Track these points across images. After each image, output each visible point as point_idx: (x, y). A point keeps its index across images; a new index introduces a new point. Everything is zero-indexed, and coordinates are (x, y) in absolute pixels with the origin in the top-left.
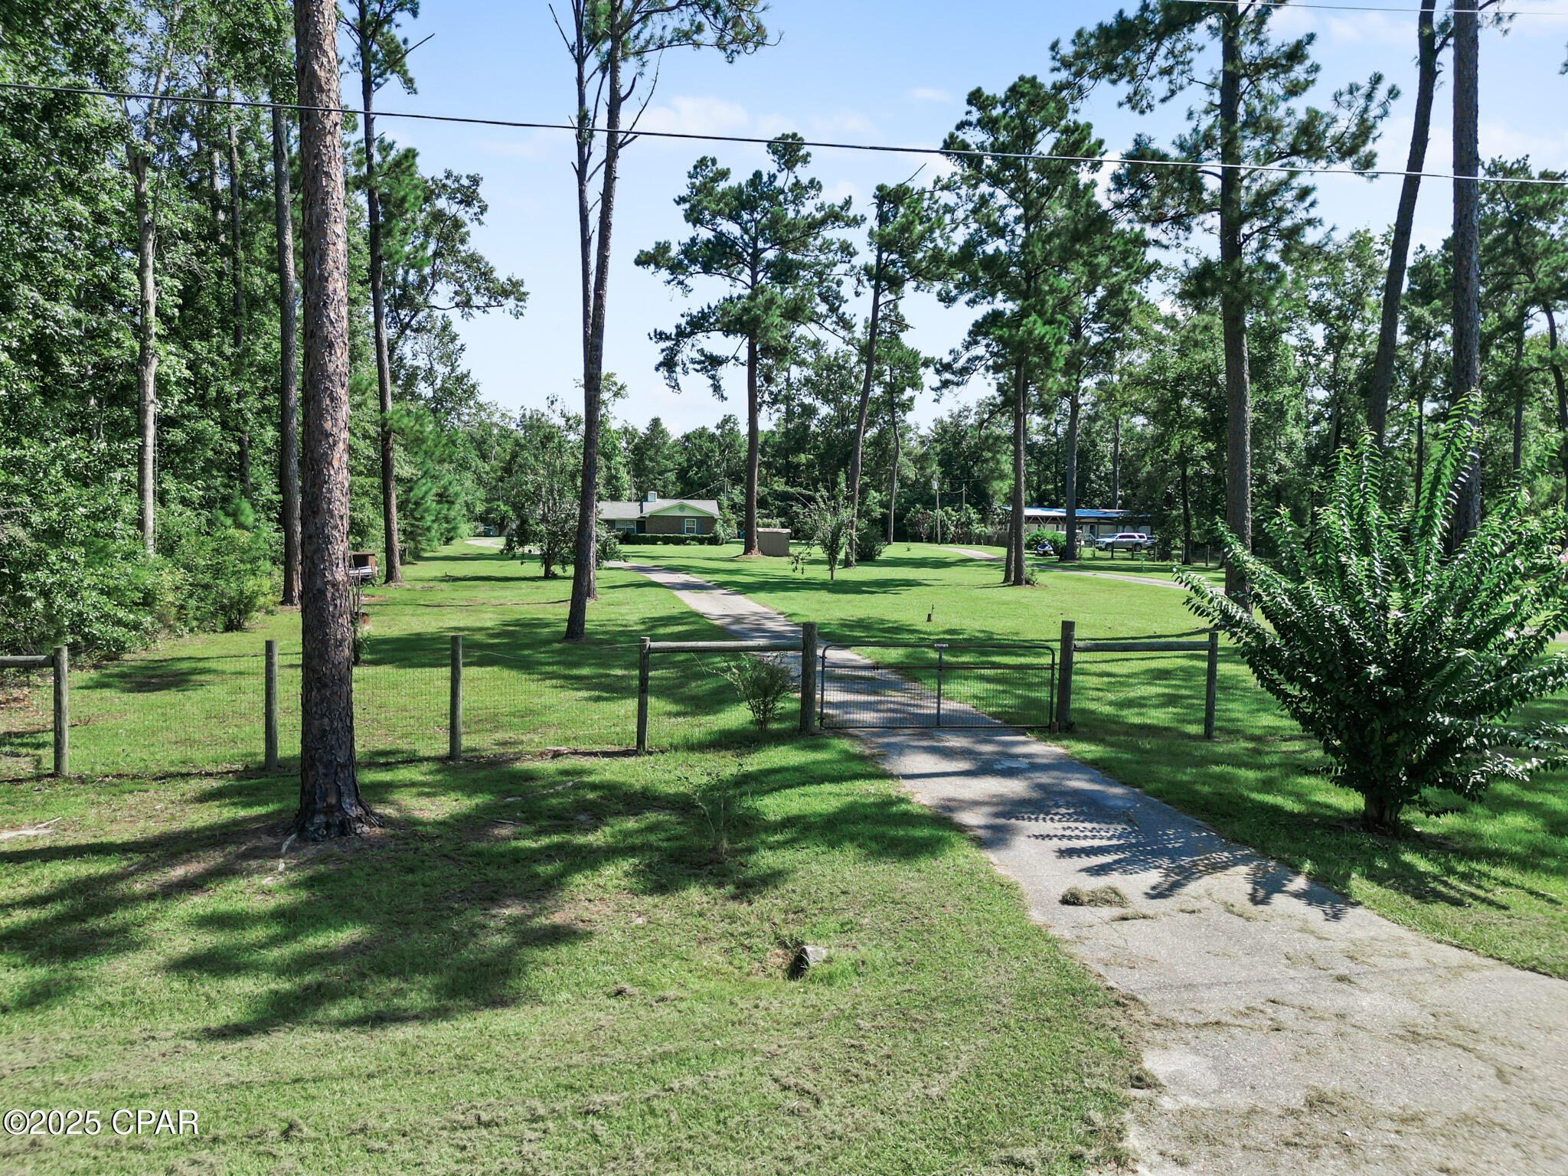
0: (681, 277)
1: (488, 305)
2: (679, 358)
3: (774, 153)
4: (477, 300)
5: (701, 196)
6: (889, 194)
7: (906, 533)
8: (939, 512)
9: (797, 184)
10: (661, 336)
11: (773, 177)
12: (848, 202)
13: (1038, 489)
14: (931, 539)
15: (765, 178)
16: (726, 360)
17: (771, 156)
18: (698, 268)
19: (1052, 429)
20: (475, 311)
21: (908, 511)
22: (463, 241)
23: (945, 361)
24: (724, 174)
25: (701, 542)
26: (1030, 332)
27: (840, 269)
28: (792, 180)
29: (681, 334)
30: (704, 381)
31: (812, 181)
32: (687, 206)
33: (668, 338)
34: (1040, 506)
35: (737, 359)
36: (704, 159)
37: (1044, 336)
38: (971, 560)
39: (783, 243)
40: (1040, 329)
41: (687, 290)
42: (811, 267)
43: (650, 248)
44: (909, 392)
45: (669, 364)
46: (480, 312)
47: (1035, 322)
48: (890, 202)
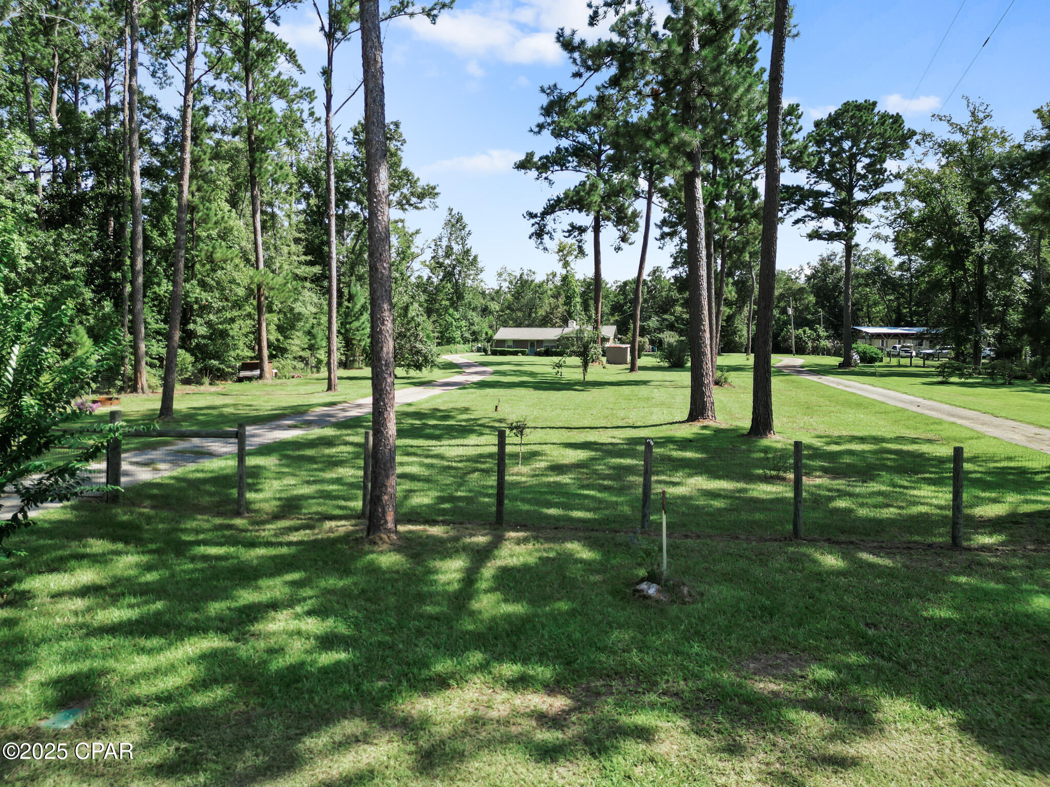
0: (546, 175)
2: (546, 229)
10: (532, 215)
16: (586, 228)
18: (557, 167)
29: (545, 212)
33: (536, 216)
35: (590, 228)
41: (551, 183)
43: (522, 158)
45: (539, 233)
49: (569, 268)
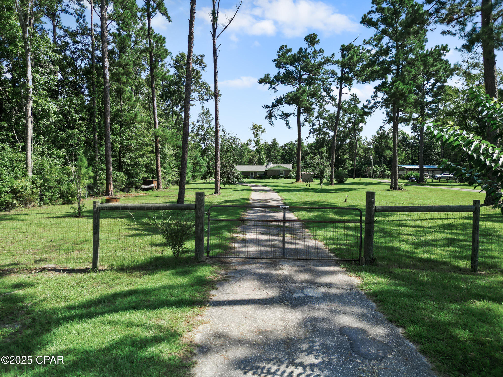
0: (274, 86)
1: (209, 99)
2: (273, 114)
3: (307, 41)
4: (206, 98)
5: (281, 58)
6: (346, 48)
7: (360, 174)
8: (373, 167)
9: (315, 51)
10: (267, 107)
11: (306, 49)
12: (333, 55)
13: (411, 159)
14: (371, 177)
15: (304, 50)
16: (291, 114)
17: (306, 42)
18: (280, 82)
19: (417, 137)
20: (204, 101)
21: (362, 167)
22: (199, 78)
23: (365, 104)
24: (290, 50)
25: (285, 178)
26: (397, 88)
27: (331, 80)
28: (313, 50)
29: (274, 105)
30: (283, 122)
31: (320, 50)
32: (276, 62)
33: (269, 107)
34: (412, 164)
35: (294, 114)
36: (283, 46)
37: (403, 89)
38: (382, 183)
39: (310, 72)
40: (401, 86)
41: (276, 90)
42: (320, 79)
43: (263, 77)
44: (361, 125)
45: (270, 116)
46: (206, 102)
47: (399, 84)
48: (346, 50)
49: (258, 137)
